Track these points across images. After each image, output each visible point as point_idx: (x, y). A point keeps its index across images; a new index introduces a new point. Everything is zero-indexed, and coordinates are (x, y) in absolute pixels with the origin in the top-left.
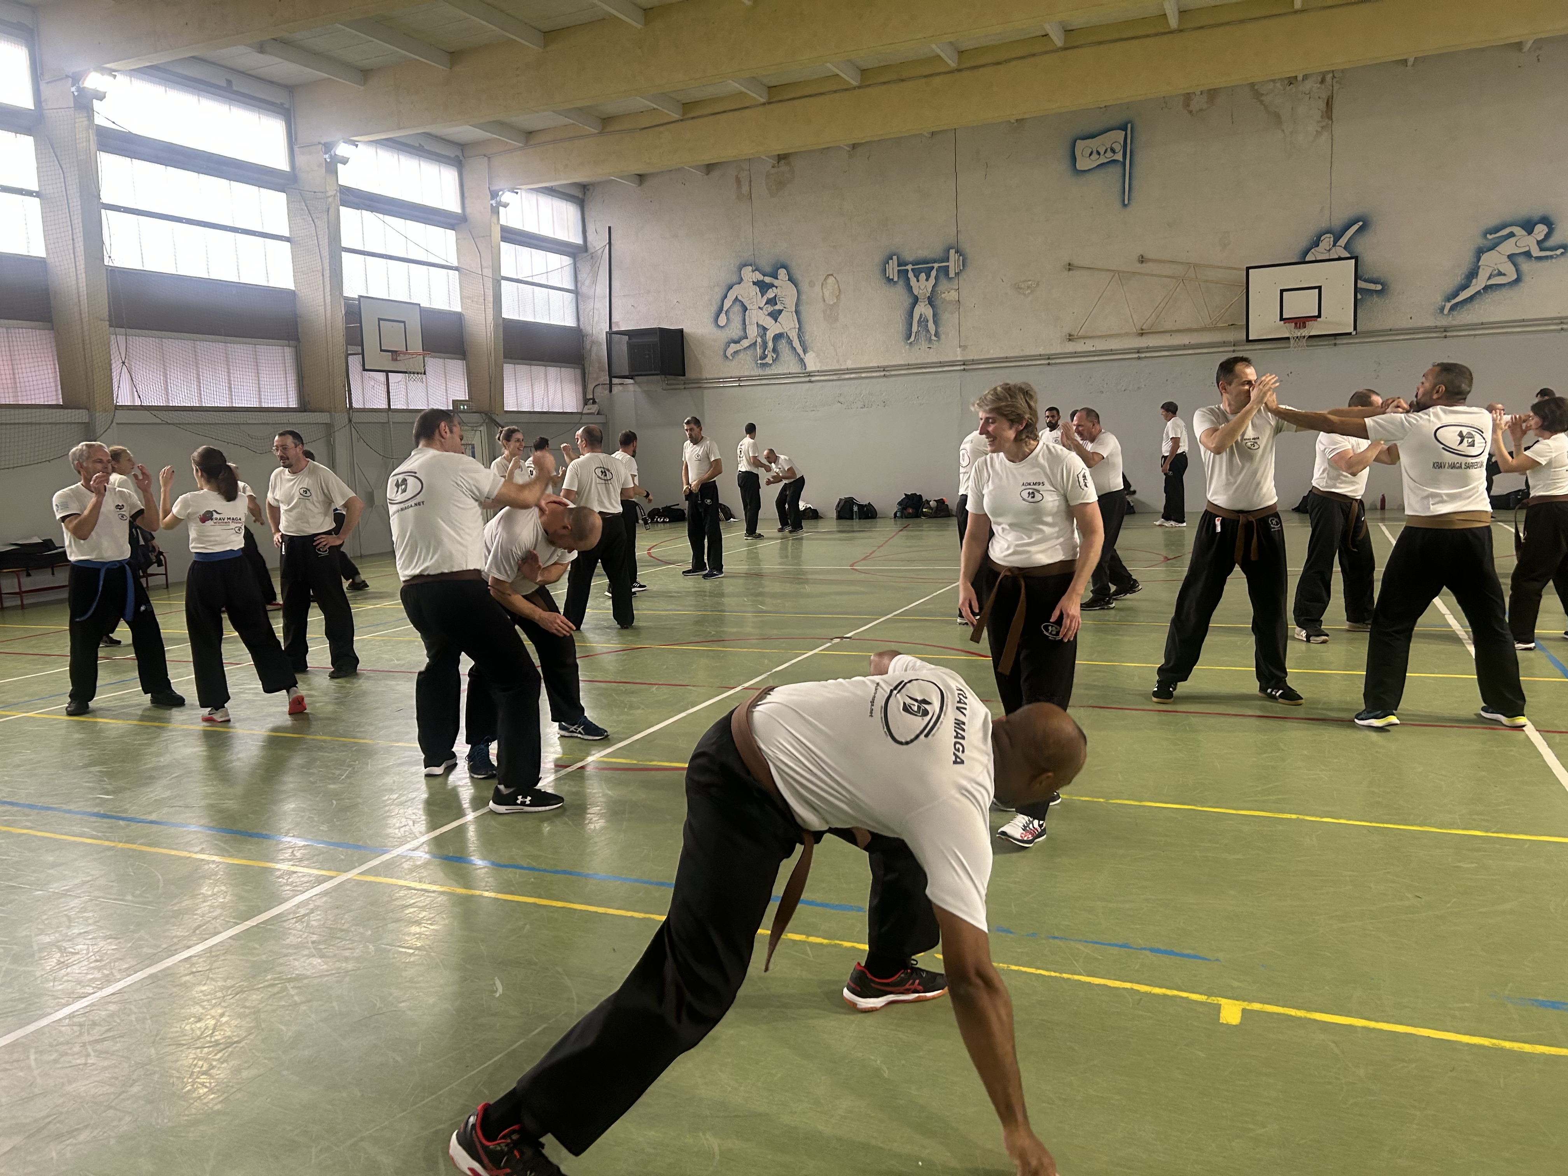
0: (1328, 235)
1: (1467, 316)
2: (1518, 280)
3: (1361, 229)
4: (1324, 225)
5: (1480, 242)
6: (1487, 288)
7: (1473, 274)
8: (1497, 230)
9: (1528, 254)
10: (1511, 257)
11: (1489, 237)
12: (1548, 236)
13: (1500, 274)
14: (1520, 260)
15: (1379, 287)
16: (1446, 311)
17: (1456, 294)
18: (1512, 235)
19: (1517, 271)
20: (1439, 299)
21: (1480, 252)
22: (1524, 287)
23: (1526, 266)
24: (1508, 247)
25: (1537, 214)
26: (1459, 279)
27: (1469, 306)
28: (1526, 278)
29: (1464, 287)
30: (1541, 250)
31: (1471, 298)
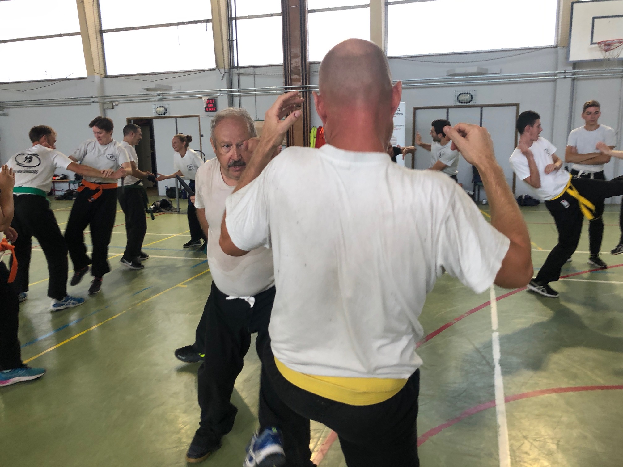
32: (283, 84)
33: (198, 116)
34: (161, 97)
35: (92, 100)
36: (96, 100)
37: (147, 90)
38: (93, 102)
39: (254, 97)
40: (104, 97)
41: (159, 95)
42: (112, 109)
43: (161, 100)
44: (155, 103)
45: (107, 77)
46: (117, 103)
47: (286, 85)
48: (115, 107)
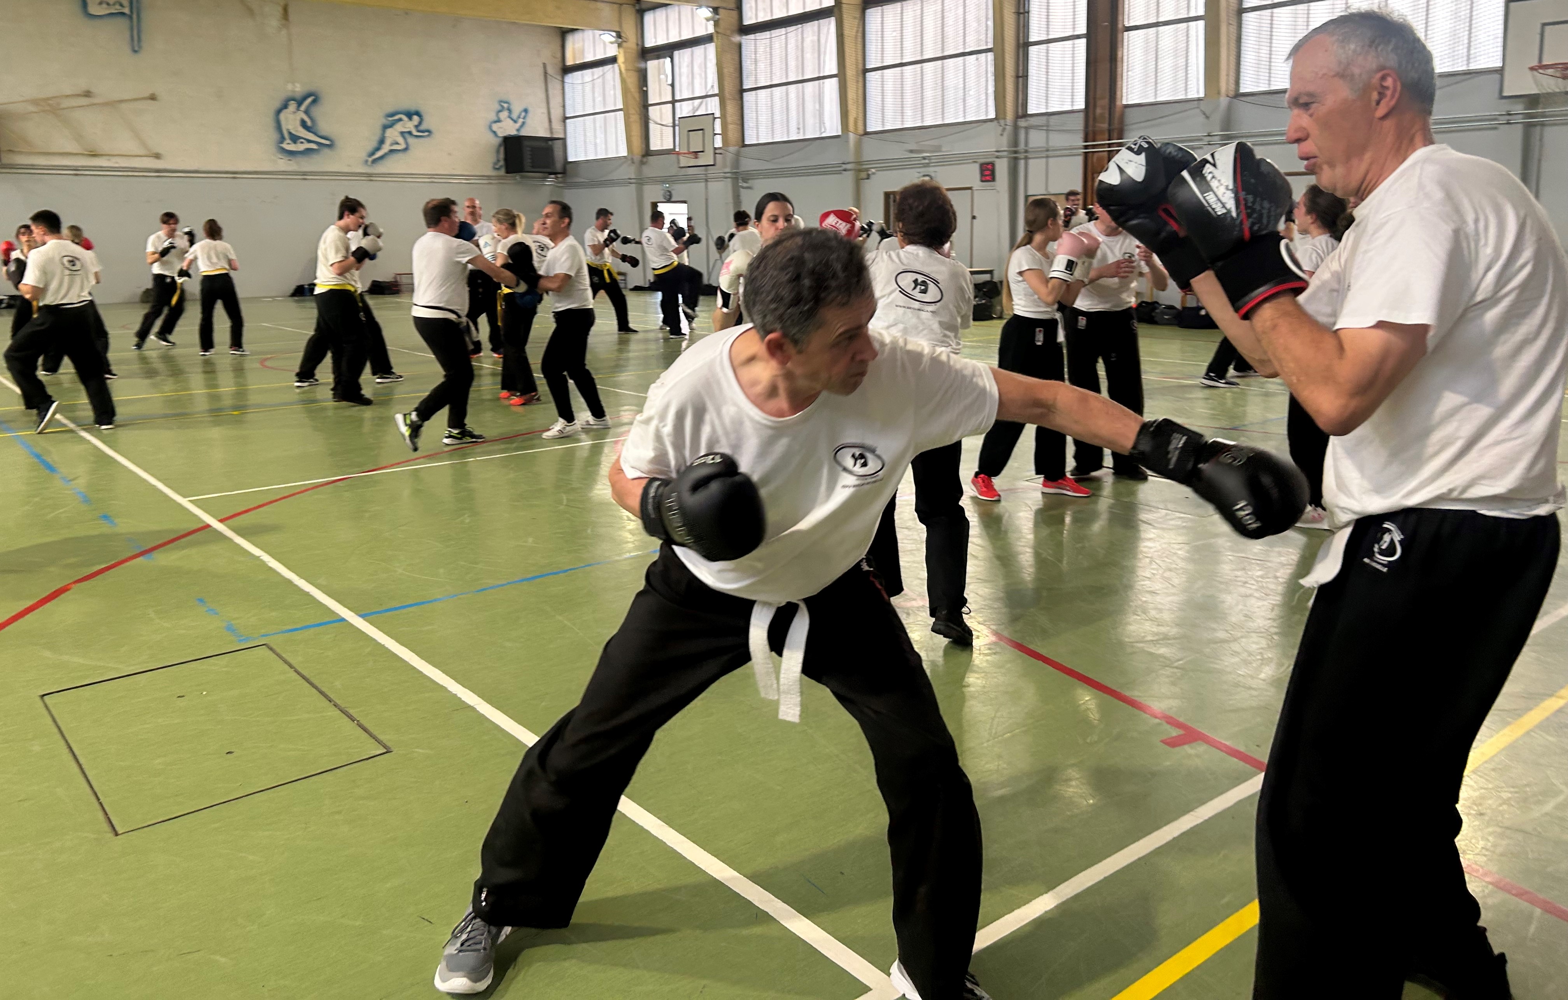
0: (293, 102)
1: (380, 168)
2: (406, 149)
3: (314, 102)
4: (290, 94)
5: (384, 121)
6: (391, 151)
7: (382, 142)
8: (392, 115)
9: (410, 133)
10: (402, 133)
11: (390, 119)
12: (420, 123)
13: (397, 143)
14: (407, 136)
15: (327, 142)
16: (369, 163)
17: (373, 154)
18: (400, 120)
19: (407, 143)
20: (363, 155)
21: (385, 127)
22: (410, 153)
23: (411, 140)
24: (399, 127)
25: (413, 108)
26: (374, 144)
27: (380, 162)
28: (410, 147)
29: (378, 149)
30: (419, 131)
31: (382, 158)
32: (1082, 140)
33: (970, 188)
34: (927, 161)
35: (844, 166)
36: (849, 166)
37: (911, 151)
38: (845, 170)
39: (1044, 160)
40: (859, 163)
41: (924, 158)
42: (868, 179)
43: (927, 165)
44: (919, 170)
45: (866, 133)
46: (873, 170)
47: (1086, 142)
48: (872, 177)
